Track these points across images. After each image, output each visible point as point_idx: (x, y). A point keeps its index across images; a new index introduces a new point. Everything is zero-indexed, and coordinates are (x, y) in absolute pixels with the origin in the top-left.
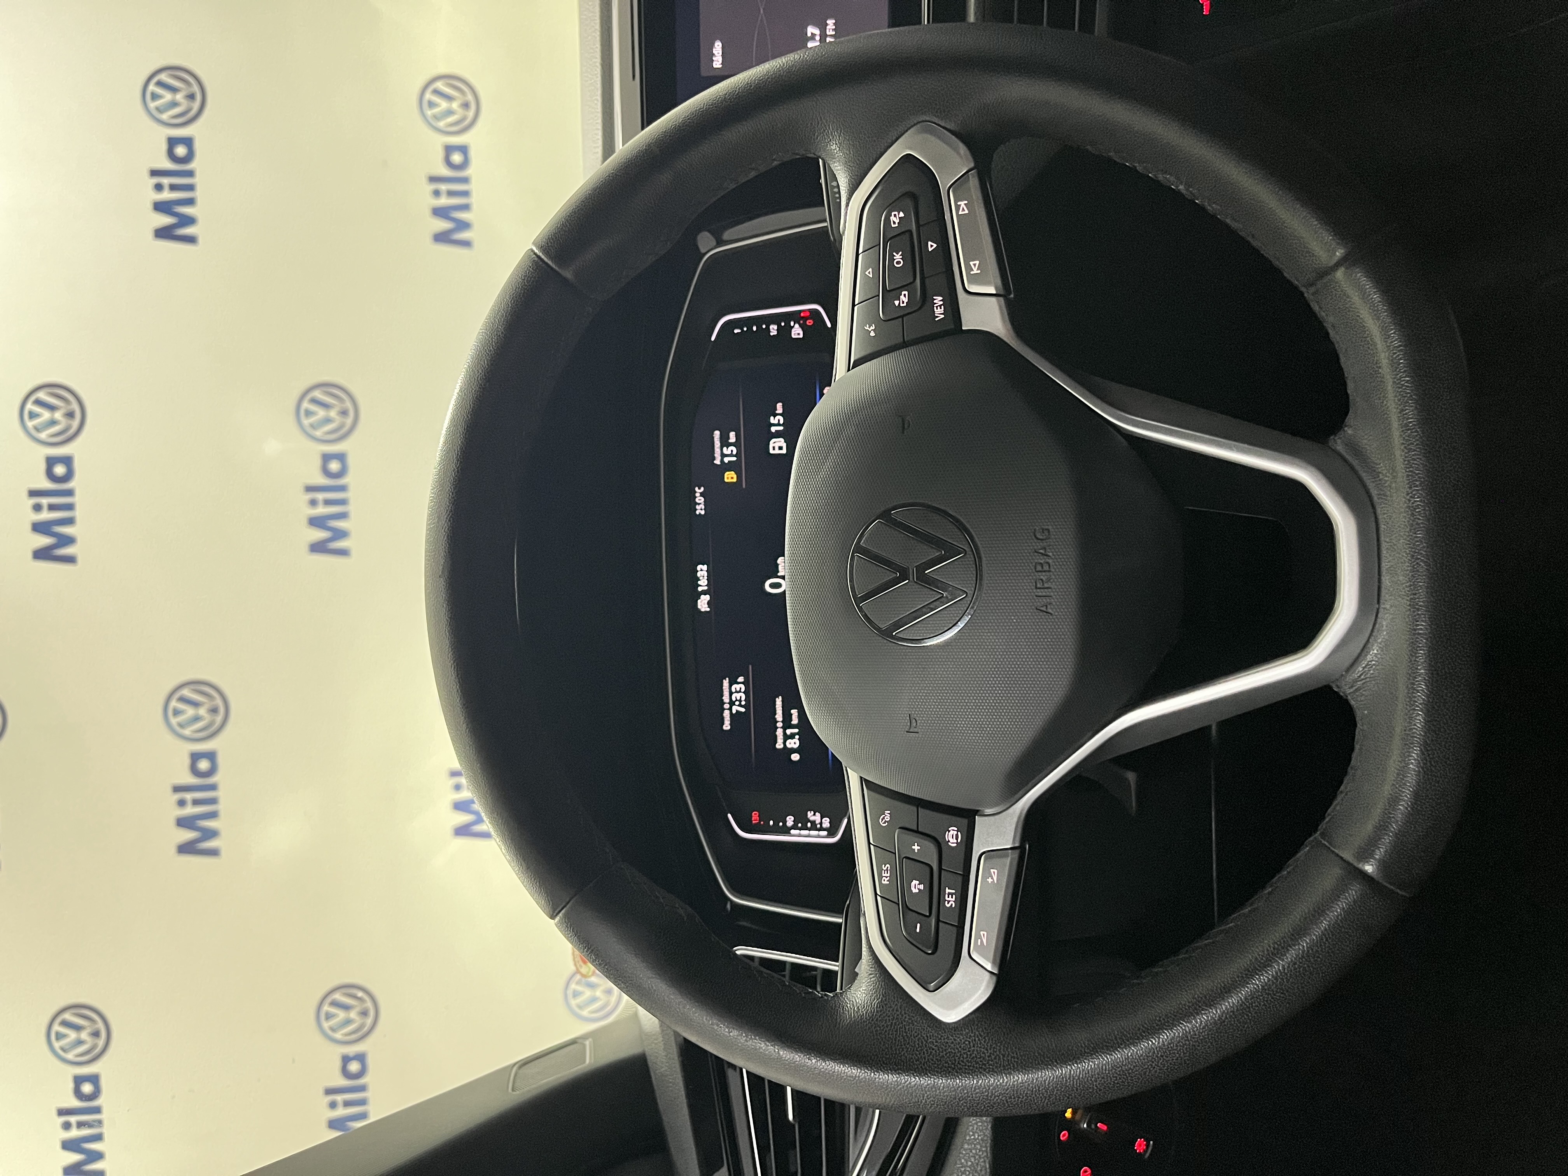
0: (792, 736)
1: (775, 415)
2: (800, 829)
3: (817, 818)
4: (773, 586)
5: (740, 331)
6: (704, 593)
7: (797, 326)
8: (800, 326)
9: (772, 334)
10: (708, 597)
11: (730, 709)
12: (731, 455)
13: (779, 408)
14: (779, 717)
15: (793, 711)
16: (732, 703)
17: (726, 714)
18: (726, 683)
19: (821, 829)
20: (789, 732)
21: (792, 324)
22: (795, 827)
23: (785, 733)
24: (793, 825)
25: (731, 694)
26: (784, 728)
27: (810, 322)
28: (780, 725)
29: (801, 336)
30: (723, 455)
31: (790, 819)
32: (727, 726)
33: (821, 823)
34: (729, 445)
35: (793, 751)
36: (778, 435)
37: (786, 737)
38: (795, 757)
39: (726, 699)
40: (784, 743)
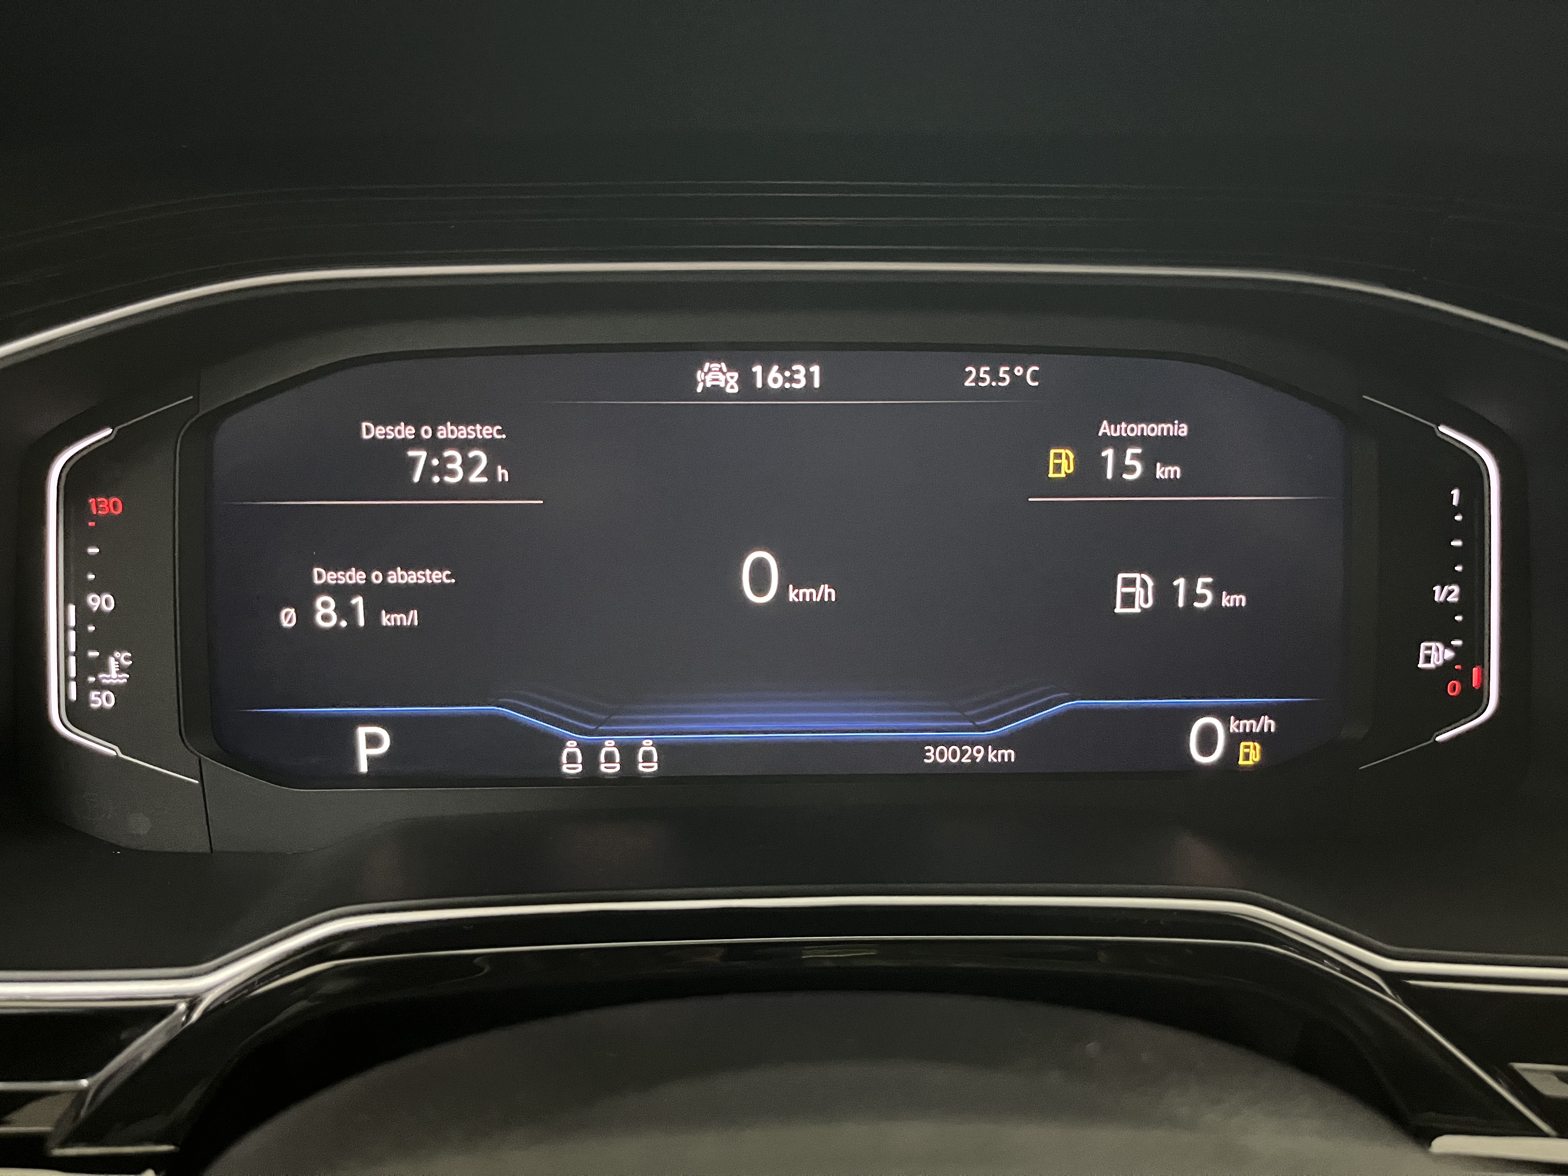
0: (345, 611)
1: (1217, 589)
2: (79, 628)
3: (114, 676)
4: (760, 568)
5: (1455, 502)
6: (746, 380)
7: (1449, 654)
8: (1447, 664)
9: (1437, 589)
10: (732, 388)
11: (417, 442)
12: (1121, 467)
13: (1231, 600)
14: (397, 577)
15: (414, 614)
16: (436, 447)
17: (407, 432)
18: (489, 432)
19: (84, 689)
20: (358, 601)
21: (1457, 643)
22: (84, 614)
23: (355, 589)
24: (88, 609)
25: (464, 446)
26: (366, 590)
27: (1454, 688)
28: (377, 577)
29: (1421, 665)
30: (1120, 444)
31: (107, 602)
32: (370, 431)
33: (99, 686)
34: (1149, 460)
35: (306, 613)
36: (1166, 593)
37: (342, 594)
38: (288, 618)
39: (445, 432)
40: (326, 589)
